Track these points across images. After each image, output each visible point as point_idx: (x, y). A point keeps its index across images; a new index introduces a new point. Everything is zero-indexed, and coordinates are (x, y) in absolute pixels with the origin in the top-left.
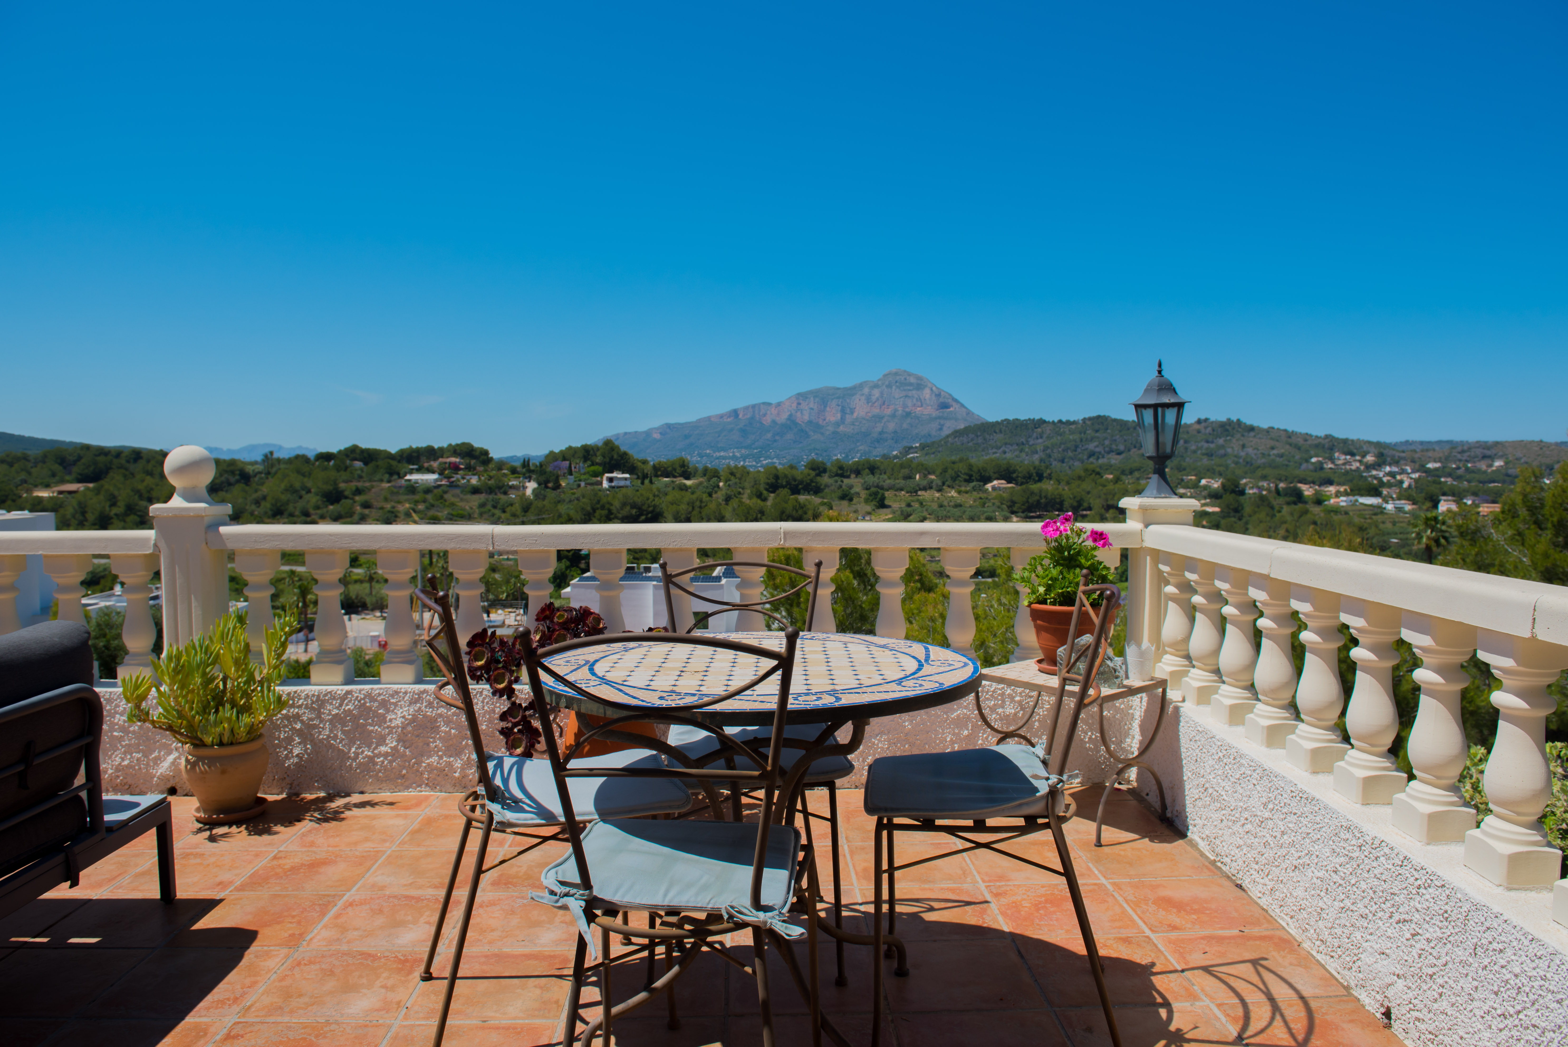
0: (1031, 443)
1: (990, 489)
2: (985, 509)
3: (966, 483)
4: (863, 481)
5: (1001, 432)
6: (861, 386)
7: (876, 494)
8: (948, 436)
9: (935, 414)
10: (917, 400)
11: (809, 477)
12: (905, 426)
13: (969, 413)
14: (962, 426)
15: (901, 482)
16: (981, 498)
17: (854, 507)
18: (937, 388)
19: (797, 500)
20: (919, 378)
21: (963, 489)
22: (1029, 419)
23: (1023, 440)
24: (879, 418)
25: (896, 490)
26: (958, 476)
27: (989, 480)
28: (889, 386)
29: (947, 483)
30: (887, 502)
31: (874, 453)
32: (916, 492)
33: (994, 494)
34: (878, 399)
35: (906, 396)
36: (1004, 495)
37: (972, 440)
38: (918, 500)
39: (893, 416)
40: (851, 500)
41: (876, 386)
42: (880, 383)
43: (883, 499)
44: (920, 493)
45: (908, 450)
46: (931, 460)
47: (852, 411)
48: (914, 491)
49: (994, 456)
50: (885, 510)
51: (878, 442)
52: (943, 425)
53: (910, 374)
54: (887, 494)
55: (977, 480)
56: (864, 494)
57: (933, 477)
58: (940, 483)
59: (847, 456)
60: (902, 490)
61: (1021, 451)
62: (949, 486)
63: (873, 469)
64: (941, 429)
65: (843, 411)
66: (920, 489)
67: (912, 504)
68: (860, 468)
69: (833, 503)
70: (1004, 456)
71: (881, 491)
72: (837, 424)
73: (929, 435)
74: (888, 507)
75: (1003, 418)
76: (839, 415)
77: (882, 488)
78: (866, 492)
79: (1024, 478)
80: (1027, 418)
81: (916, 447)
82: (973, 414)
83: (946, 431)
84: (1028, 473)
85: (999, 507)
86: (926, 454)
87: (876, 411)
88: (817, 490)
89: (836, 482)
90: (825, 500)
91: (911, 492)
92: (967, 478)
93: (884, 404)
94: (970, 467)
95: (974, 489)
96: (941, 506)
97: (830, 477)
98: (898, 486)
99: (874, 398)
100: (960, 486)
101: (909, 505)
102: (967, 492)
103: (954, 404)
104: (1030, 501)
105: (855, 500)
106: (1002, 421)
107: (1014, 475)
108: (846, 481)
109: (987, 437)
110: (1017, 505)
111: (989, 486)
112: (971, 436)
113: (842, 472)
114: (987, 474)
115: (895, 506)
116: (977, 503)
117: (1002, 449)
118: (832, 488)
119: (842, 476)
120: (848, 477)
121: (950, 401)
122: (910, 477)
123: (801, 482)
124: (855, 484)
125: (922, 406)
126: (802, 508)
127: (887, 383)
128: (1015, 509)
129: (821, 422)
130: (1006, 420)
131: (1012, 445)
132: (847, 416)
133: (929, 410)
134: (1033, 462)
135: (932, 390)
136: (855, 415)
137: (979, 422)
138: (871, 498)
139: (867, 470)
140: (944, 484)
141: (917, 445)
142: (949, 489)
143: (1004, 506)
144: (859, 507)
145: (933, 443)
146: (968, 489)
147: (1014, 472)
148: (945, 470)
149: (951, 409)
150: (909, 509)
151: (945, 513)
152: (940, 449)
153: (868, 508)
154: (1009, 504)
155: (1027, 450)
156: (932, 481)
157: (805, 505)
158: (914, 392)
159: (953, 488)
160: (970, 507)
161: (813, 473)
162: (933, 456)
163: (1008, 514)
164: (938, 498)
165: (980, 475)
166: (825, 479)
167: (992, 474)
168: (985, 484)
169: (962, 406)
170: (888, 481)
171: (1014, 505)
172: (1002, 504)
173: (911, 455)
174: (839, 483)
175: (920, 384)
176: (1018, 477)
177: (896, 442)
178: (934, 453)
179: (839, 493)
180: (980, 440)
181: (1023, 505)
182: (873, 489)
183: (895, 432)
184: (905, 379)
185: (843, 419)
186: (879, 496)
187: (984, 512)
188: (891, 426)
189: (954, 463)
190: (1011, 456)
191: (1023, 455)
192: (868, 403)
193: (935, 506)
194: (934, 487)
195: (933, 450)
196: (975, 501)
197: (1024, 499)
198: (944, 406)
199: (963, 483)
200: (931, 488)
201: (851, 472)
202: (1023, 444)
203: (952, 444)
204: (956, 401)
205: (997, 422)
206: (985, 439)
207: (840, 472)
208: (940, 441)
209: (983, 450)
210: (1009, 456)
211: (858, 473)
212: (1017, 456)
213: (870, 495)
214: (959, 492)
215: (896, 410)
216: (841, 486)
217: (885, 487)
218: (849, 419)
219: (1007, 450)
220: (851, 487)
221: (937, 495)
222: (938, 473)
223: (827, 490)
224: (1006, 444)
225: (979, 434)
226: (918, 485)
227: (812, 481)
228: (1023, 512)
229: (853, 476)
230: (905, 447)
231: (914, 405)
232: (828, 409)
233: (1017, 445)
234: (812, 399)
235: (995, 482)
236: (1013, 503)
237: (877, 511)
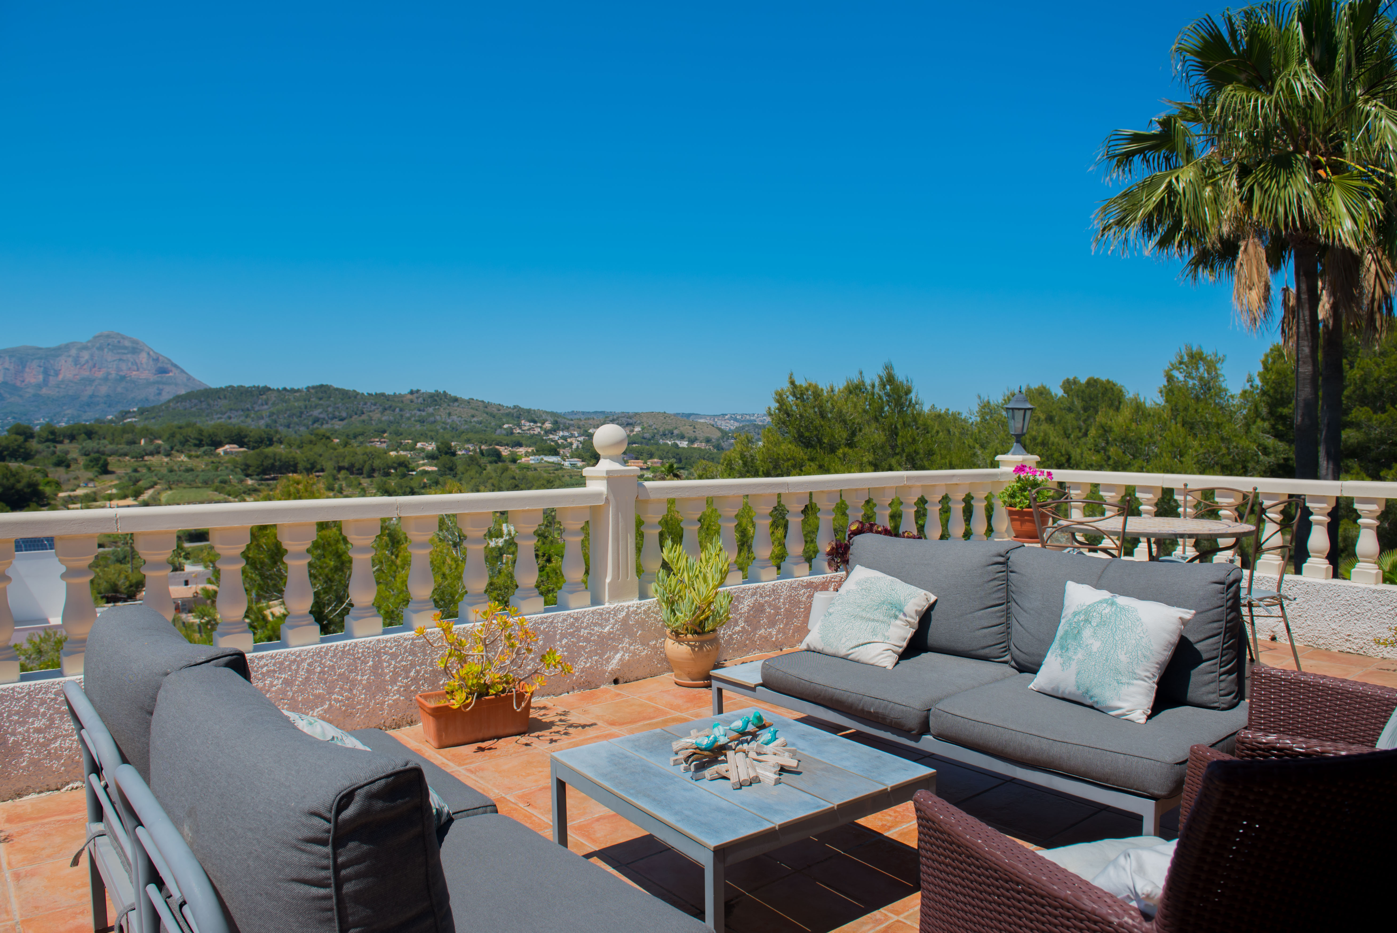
0: (257, 408)
1: (222, 454)
2: (219, 473)
3: (196, 448)
4: (80, 447)
5: (225, 398)
6: (67, 347)
7: (97, 460)
8: (169, 401)
9: (153, 378)
10: (132, 363)
11: (16, 443)
12: (119, 389)
13: (190, 378)
14: (183, 392)
15: (124, 448)
16: (213, 462)
17: (72, 475)
18: (155, 352)
19: (7, 468)
20: (135, 342)
21: (193, 453)
22: (254, 387)
23: (249, 406)
24: (90, 381)
25: (120, 455)
26: (187, 441)
27: (220, 444)
28: (101, 348)
29: (176, 448)
30: (110, 468)
31: (84, 418)
32: (142, 457)
33: (227, 458)
34: (87, 362)
35: (120, 360)
36: (237, 459)
37: (196, 405)
38: (145, 466)
39: (106, 379)
40: (68, 466)
41: (85, 348)
42: (89, 344)
43: (106, 464)
44: (146, 458)
45: (126, 414)
46: (153, 425)
47: (57, 373)
48: (140, 456)
49: (219, 421)
50: (109, 476)
51: (89, 405)
52: (162, 390)
53: (124, 338)
54: (110, 459)
55: (208, 445)
56: (82, 460)
57: (160, 442)
58: (168, 448)
59: (52, 420)
60: (126, 455)
61: (247, 416)
62: (178, 451)
63: (90, 434)
64: (160, 394)
65: (46, 373)
66: (147, 454)
67: (139, 469)
68: (75, 432)
69: (48, 470)
70: (229, 421)
71: (103, 457)
72: (39, 386)
73: (147, 400)
74: (113, 473)
75: (228, 384)
76: (41, 377)
77: (103, 454)
78: (84, 458)
79: (256, 442)
80: (252, 385)
81: (134, 412)
82: (194, 380)
83: (165, 397)
84: (260, 438)
85: (232, 471)
86: (146, 419)
87: (86, 374)
88: (27, 457)
89: (49, 447)
90: (38, 467)
91: (137, 458)
92: (197, 442)
93: (94, 366)
94: (201, 432)
95: (205, 453)
96: (171, 471)
97: (40, 442)
98: (121, 451)
99: (83, 360)
100: (190, 451)
101: (136, 471)
102: (197, 457)
103: (174, 369)
104: (265, 464)
105: (73, 467)
106: (227, 388)
107: (246, 440)
108: (60, 447)
109: (211, 402)
110: (251, 469)
111: (221, 451)
112: (195, 401)
113: (53, 437)
114: (218, 439)
115: (120, 472)
116: (210, 467)
117: (227, 415)
118: (45, 454)
119: (54, 441)
120: (61, 442)
121: (169, 366)
122: (133, 442)
123: (7, 448)
124: (73, 450)
125: (138, 370)
126: (14, 476)
127: (98, 345)
128: (249, 472)
129: (18, 384)
130: (230, 386)
131: (237, 411)
132: (51, 378)
133: (147, 374)
134: (259, 428)
135: (149, 354)
136: (61, 377)
137: (202, 388)
138: (92, 464)
139: (83, 435)
140: (172, 448)
141: (135, 409)
142: (178, 454)
143: (238, 470)
144: (78, 473)
145: (153, 408)
146: (199, 453)
147: (246, 436)
148: (173, 435)
149: (171, 374)
150: (137, 475)
151: (176, 478)
152: (161, 414)
153: (90, 475)
154: (243, 467)
155: (252, 415)
156: (159, 446)
157: (18, 473)
158: (129, 356)
159: (182, 452)
160: (203, 471)
161: (21, 439)
162: (153, 421)
163: (243, 477)
164: (167, 463)
165: (212, 440)
166: (34, 445)
167: (223, 439)
168: (216, 448)
169: (183, 371)
170: (110, 447)
171: (248, 469)
172: (236, 467)
173: (129, 420)
174: (52, 448)
175: (136, 349)
176: (249, 441)
177: (109, 406)
178: (154, 418)
179: (54, 459)
180: (204, 406)
181: (258, 468)
182: (93, 455)
183: (108, 396)
184: (119, 342)
185: (46, 382)
186: (101, 462)
187: (219, 476)
188: (104, 390)
189: (180, 428)
190: (237, 421)
191: (249, 420)
192: (76, 365)
193: (164, 471)
194: (162, 452)
195: (154, 415)
196: (207, 465)
197: (259, 463)
198: (163, 371)
199: (193, 448)
200: (159, 453)
201: (64, 437)
202: (248, 410)
203: (174, 409)
204: (176, 366)
205: (221, 389)
206: (209, 405)
207: (51, 437)
208: (161, 405)
209: (207, 416)
210: (234, 421)
211: (72, 438)
212: (242, 422)
213: (91, 461)
214: (190, 457)
215: (109, 374)
216: (54, 453)
217: (107, 453)
218: (53, 381)
219: (232, 415)
220: (67, 453)
221: (166, 460)
222: (165, 438)
223: (37, 457)
224: (231, 410)
225: (202, 399)
226: (144, 450)
227: (20, 447)
228: (258, 475)
229: (67, 441)
230: (121, 412)
231: (130, 369)
232: (27, 370)
233: (243, 410)
234: (7, 358)
235: (227, 447)
236: (248, 466)
237: (100, 477)
